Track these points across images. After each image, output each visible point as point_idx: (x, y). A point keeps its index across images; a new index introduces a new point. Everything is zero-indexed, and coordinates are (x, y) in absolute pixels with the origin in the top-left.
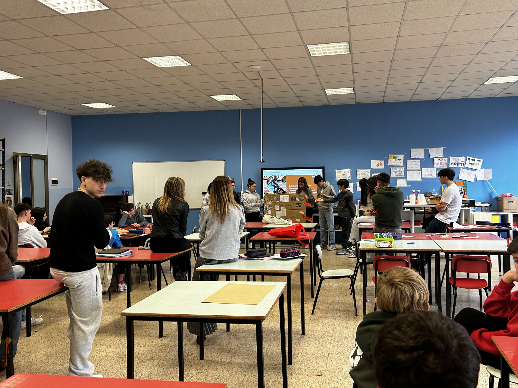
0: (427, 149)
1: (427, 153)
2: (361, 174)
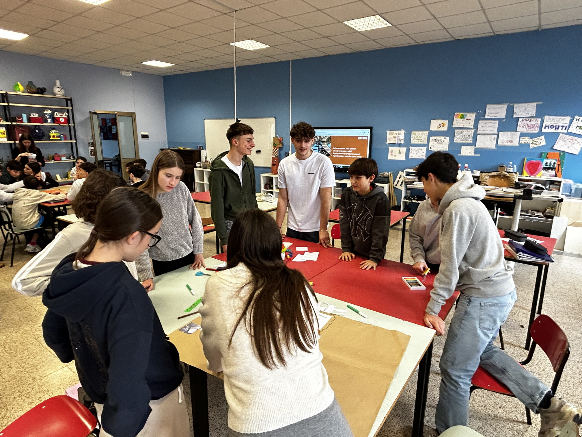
0: (511, 105)
1: (510, 111)
2: (417, 136)
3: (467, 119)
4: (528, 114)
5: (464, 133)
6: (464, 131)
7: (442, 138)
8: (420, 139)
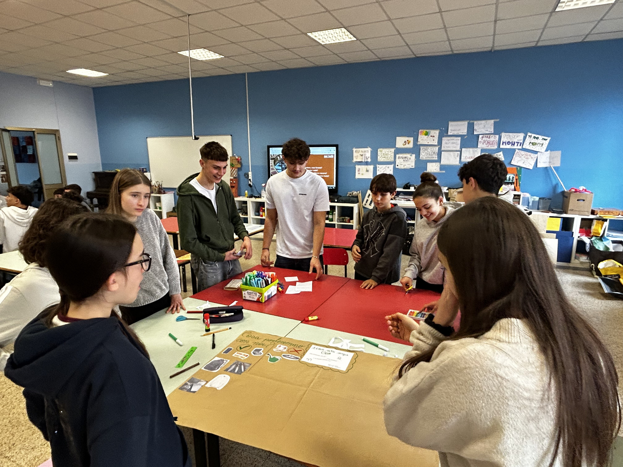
0: (471, 122)
1: (471, 128)
2: (384, 154)
3: (431, 136)
4: (487, 131)
5: (429, 150)
6: (429, 148)
7: (408, 155)
8: (386, 156)
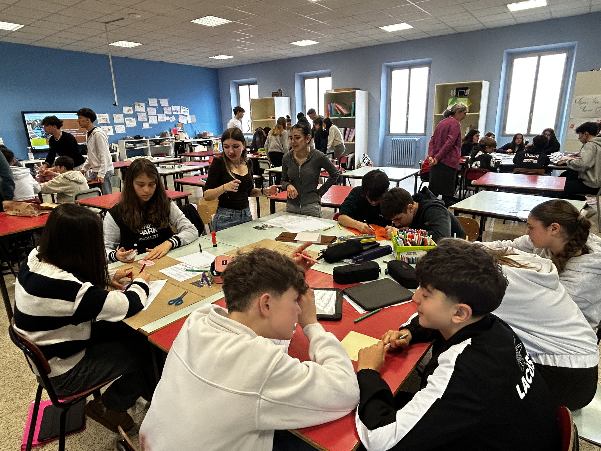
0: (158, 99)
1: (159, 102)
2: (117, 118)
3: (141, 107)
4: (166, 104)
6: (142, 114)
7: (131, 118)
